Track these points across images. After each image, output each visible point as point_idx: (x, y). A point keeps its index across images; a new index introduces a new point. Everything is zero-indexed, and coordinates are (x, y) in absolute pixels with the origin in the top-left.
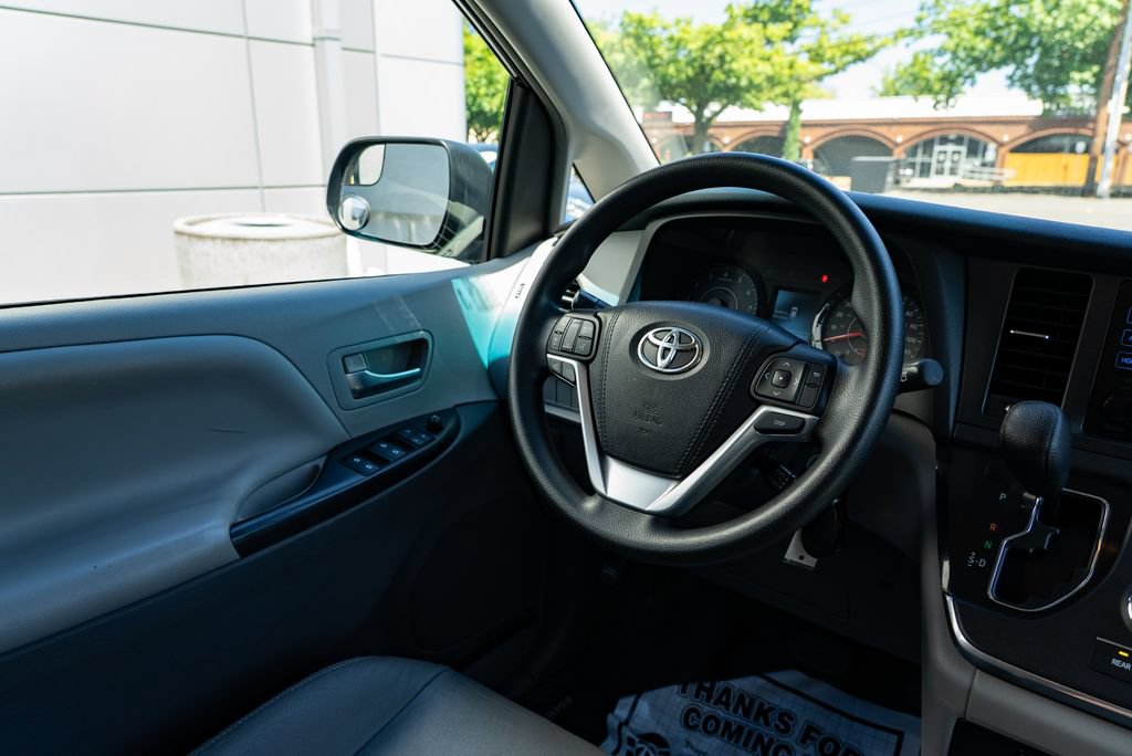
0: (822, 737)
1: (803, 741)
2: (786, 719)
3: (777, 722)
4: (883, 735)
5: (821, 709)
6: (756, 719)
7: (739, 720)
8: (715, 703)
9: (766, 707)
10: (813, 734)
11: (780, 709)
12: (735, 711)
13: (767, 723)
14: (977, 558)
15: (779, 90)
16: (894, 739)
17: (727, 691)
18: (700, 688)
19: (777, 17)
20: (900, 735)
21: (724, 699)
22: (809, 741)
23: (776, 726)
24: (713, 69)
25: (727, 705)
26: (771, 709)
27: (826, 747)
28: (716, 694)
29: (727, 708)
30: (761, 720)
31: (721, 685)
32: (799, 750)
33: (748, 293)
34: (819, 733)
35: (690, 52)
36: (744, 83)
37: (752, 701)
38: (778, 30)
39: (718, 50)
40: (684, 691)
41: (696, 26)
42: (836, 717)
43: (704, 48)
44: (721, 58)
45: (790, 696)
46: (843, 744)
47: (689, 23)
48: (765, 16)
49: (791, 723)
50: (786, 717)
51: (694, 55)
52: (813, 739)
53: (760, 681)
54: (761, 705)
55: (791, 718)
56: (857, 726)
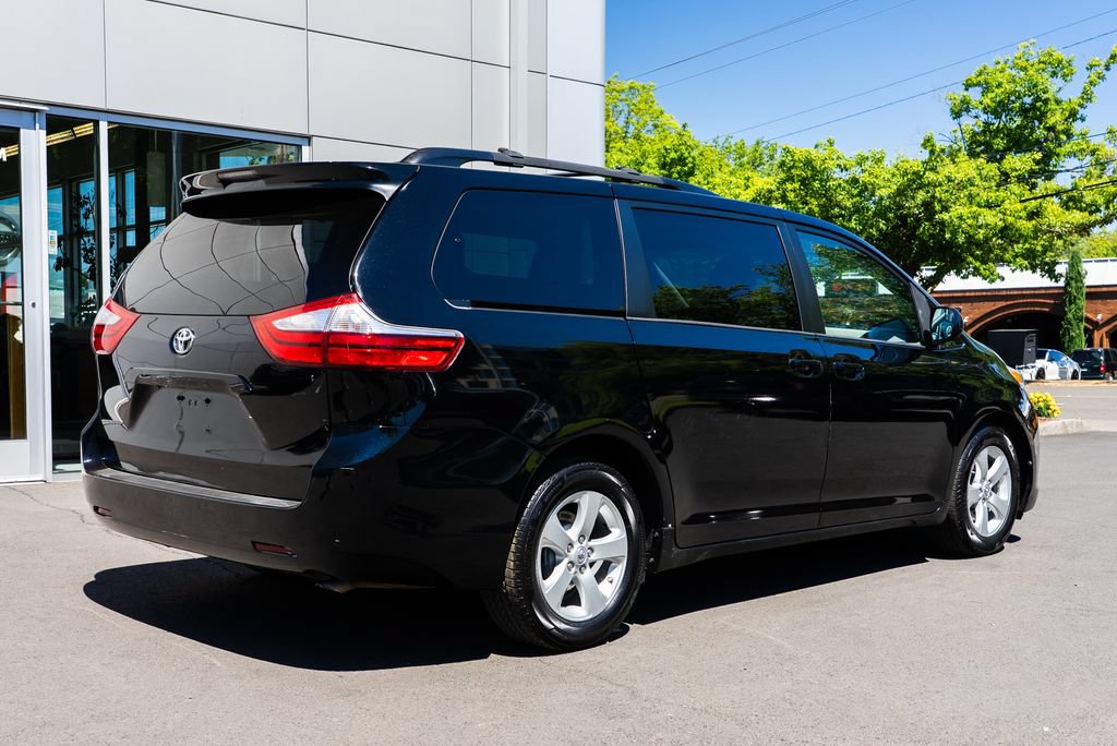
15: (1018, 248)
19: (1018, 143)
24: (918, 221)
35: (881, 199)
36: (961, 239)
38: (1018, 162)
39: (921, 196)
41: (889, 163)
43: (900, 192)
44: (927, 206)
47: (879, 161)
48: (999, 143)
51: (886, 203)
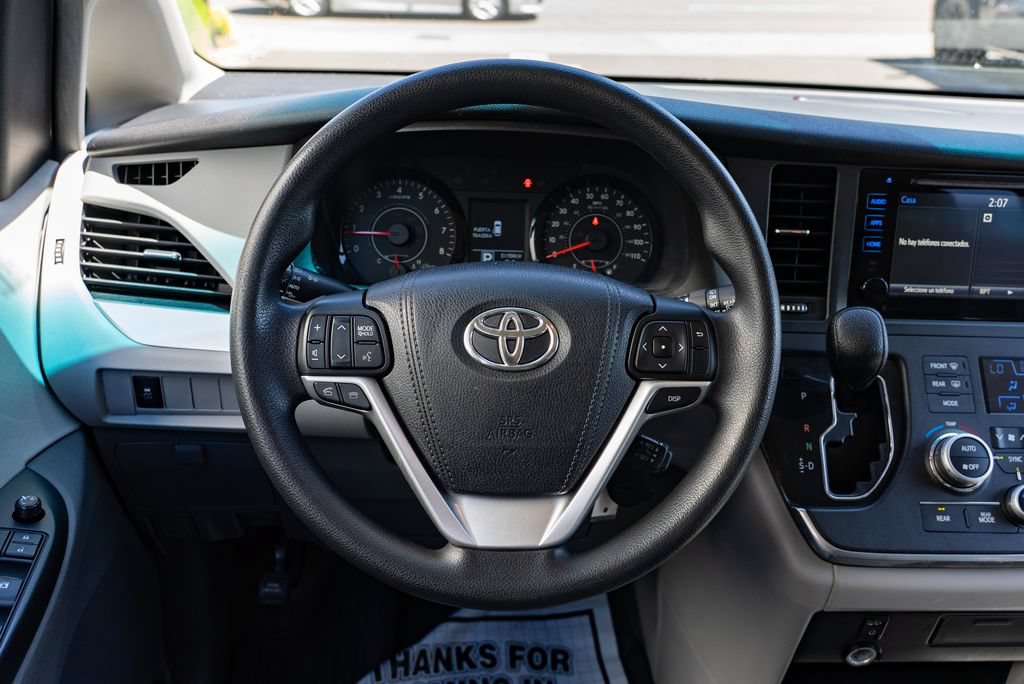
0: (526, 651)
1: (513, 665)
2: (488, 651)
3: (482, 659)
4: (575, 620)
5: (513, 623)
6: (460, 667)
7: (444, 677)
8: (415, 673)
9: (463, 649)
10: (518, 653)
11: (478, 644)
12: (436, 670)
13: (472, 666)
14: (805, 463)
16: (586, 619)
17: (423, 654)
18: (395, 665)
20: (590, 613)
21: (422, 664)
22: (518, 662)
23: (483, 664)
25: (426, 669)
26: (469, 649)
27: (535, 659)
28: (412, 665)
29: (428, 671)
30: (465, 665)
31: (414, 650)
32: (515, 678)
33: (437, 211)
34: (521, 648)
37: (449, 650)
40: (378, 678)
42: (529, 624)
45: (481, 625)
46: (548, 648)
49: (494, 653)
50: (486, 649)
52: (521, 658)
53: (452, 626)
54: (458, 649)
55: (492, 648)
56: (551, 623)
